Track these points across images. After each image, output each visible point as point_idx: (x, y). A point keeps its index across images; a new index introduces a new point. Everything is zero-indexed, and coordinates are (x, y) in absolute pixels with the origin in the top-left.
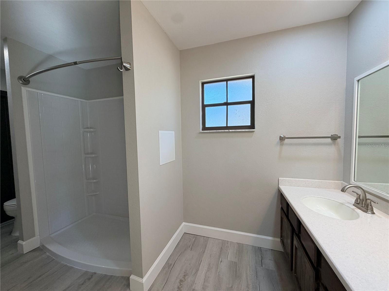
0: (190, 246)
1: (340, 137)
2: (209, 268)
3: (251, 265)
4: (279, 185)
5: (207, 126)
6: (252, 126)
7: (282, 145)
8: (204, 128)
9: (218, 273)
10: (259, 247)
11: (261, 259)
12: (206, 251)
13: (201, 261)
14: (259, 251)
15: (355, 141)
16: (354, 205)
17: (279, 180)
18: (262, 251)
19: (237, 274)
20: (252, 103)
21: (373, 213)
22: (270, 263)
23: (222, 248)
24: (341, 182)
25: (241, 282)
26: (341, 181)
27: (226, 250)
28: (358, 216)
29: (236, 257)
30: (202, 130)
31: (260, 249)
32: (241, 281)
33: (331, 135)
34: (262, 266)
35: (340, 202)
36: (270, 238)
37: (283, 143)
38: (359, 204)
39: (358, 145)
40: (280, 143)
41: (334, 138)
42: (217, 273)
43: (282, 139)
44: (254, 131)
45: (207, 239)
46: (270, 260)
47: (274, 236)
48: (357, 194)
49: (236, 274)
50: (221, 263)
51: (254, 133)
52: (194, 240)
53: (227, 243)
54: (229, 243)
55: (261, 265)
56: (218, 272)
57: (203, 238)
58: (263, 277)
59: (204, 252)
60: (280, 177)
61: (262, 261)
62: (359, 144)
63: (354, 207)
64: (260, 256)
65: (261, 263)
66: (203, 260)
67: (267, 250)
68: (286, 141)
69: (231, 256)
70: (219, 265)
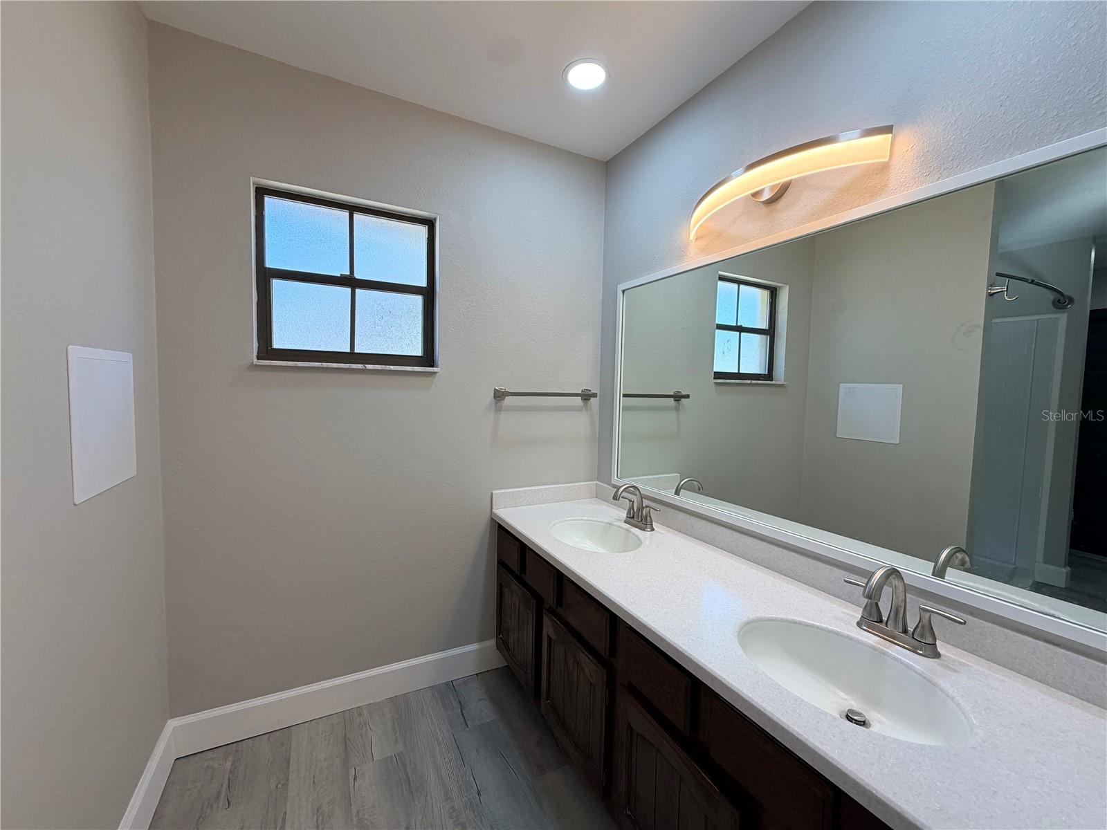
0: (219, 794)
1: (594, 395)
2: (320, 822)
3: (441, 739)
4: (492, 508)
5: (278, 343)
6: (428, 358)
7: (499, 409)
8: (267, 351)
9: (355, 819)
10: (447, 684)
11: (460, 710)
12: (292, 776)
13: (284, 820)
14: (449, 692)
15: (619, 402)
16: (625, 522)
17: (494, 496)
18: (456, 688)
19: (412, 784)
20: (428, 294)
21: (653, 530)
22: (481, 708)
23: (345, 737)
24: (595, 482)
25: (429, 798)
26: (595, 480)
27: (362, 737)
28: (639, 543)
29: (396, 740)
30: (259, 358)
31: (451, 686)
32: (429, 794)
33: (582, 391)
34: (467, 725)
35: (606, 521)
36: (473, 647)
37: (502, 406)
38: (633, 517)
39: (623, 410)
40: (496, 404)
41: (586, 396)
42: (352, 820)
43: (499, 395)
44: (435, 373)
45: (281, 737)
46: (480, 700)
47: (481, 639)
48: (630, 501)
49: (409, 784)
50: (359, 781)
51: (437, 377)
52: (228, 764)
53: (360, 714)
54: (365, 712)
55: (464, 726)
56: (354, 812)
57: (268, 739)
58: (478, 750)
59: (285, 786)
60: (494, 490)
61: (464, 712)
62: (625, 409)
63: (627, 526)
64: (455, 704)
65: (463, 720)
66: (288, 810)
67: (466, 681)
68: (509, 400)
69: (380, 745)
70: (352, 791)
